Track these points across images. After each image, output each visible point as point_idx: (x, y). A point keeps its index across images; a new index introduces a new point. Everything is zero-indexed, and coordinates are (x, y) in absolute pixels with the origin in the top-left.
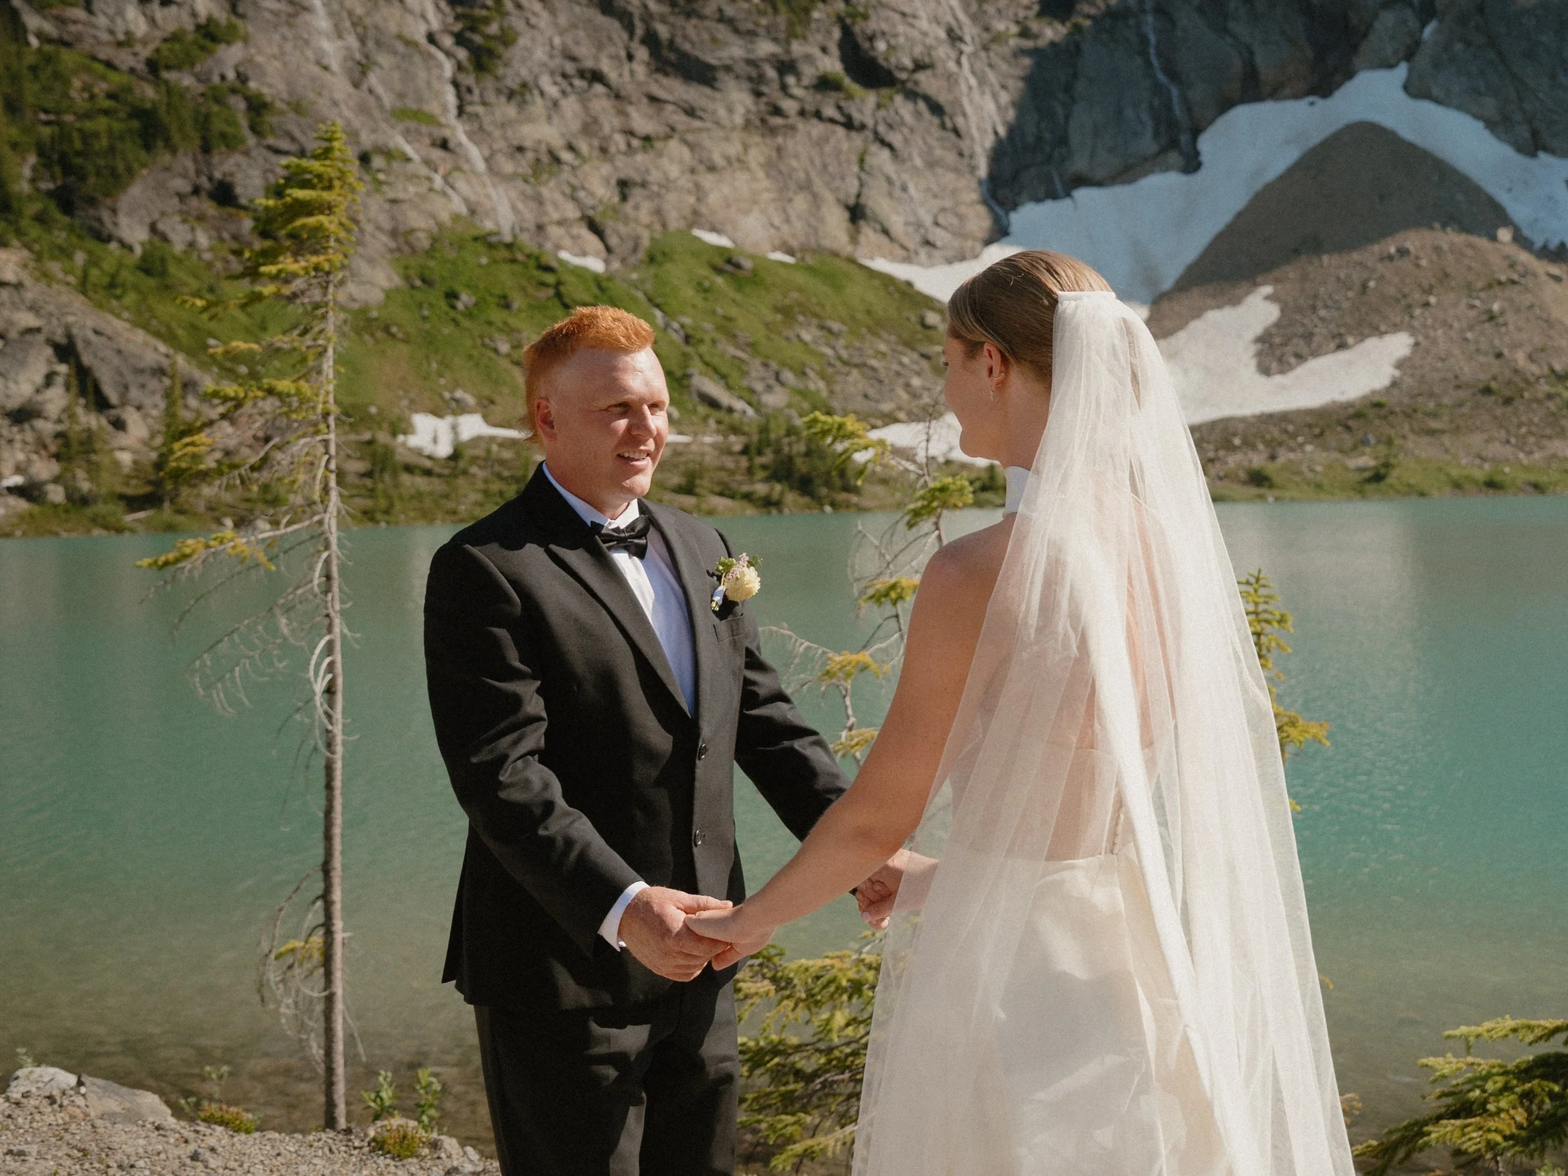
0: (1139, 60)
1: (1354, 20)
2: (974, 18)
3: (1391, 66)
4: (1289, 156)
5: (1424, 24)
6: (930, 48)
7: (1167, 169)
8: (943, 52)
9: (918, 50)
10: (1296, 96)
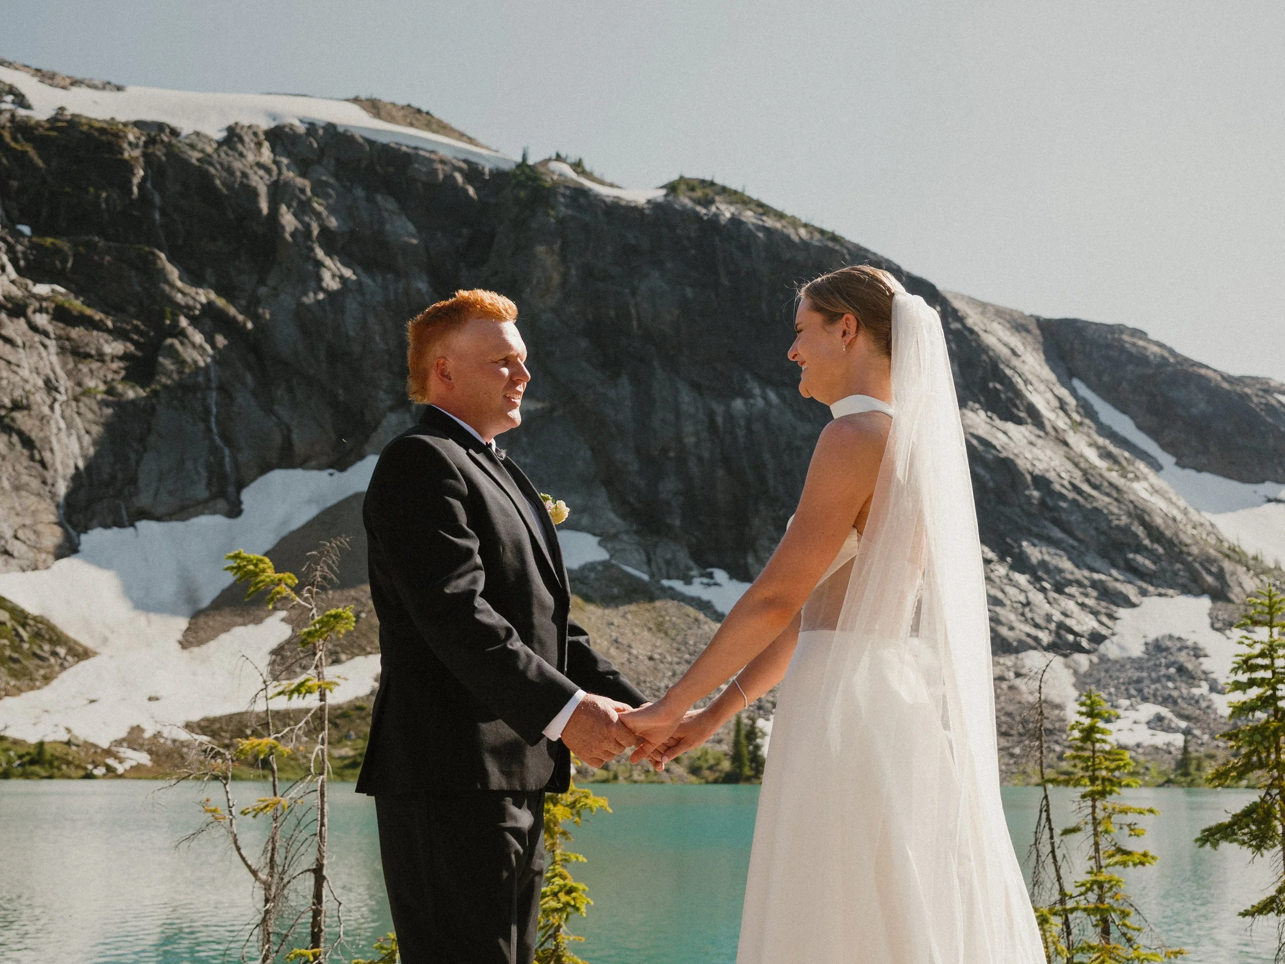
0: (202, 425)
1: (368, 416)
2: (69, 374)
4: (310, 512)
6: (28, 393)
7: (214, 512)
8: (40, 398)
9: (18, 393)
10: (320, 468)
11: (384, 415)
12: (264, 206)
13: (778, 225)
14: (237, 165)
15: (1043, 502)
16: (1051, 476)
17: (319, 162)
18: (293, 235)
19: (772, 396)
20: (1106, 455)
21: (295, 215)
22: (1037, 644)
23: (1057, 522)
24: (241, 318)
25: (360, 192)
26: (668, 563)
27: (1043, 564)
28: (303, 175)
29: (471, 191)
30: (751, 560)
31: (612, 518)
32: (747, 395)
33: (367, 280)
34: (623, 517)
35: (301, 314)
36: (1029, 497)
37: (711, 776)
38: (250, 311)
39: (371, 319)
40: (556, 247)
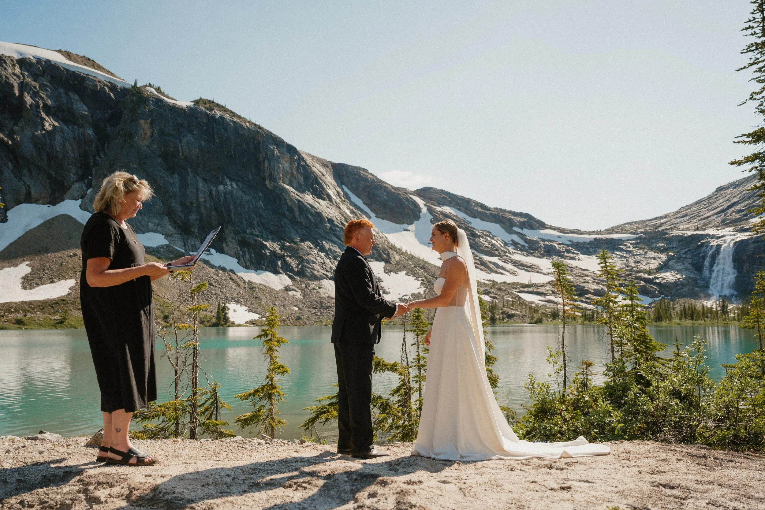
1: (66, 184)
3: (76, 200)
4: (40, 222)
5: (88, 189)
10: (44, 204)
11: (73, 184)
12: (17, 92)
13: (239, 121)
14: (3, 73)
15: (331, 228)
16: (334, 219)
17: (43, 76)
18: (30, 106)
19: (234, 185)
20: (353, 212)
21: (31, 97)
22: (327, 277)
23: (335, 235)
24: (6, 139)
25: (62, 91)
26: (192, 246)
27: (330, 249)
28: (35, 81)
29: (112, 95)
30: (224, 245)
31: (170, 228)
32: (225, 184)
33: (65, 127)
34: (175, 228)
35: (34, 140)
36: (326, 226)
37: (208, 324)
38: (10, 136)
39: (67, 144)
40: (149, 121)
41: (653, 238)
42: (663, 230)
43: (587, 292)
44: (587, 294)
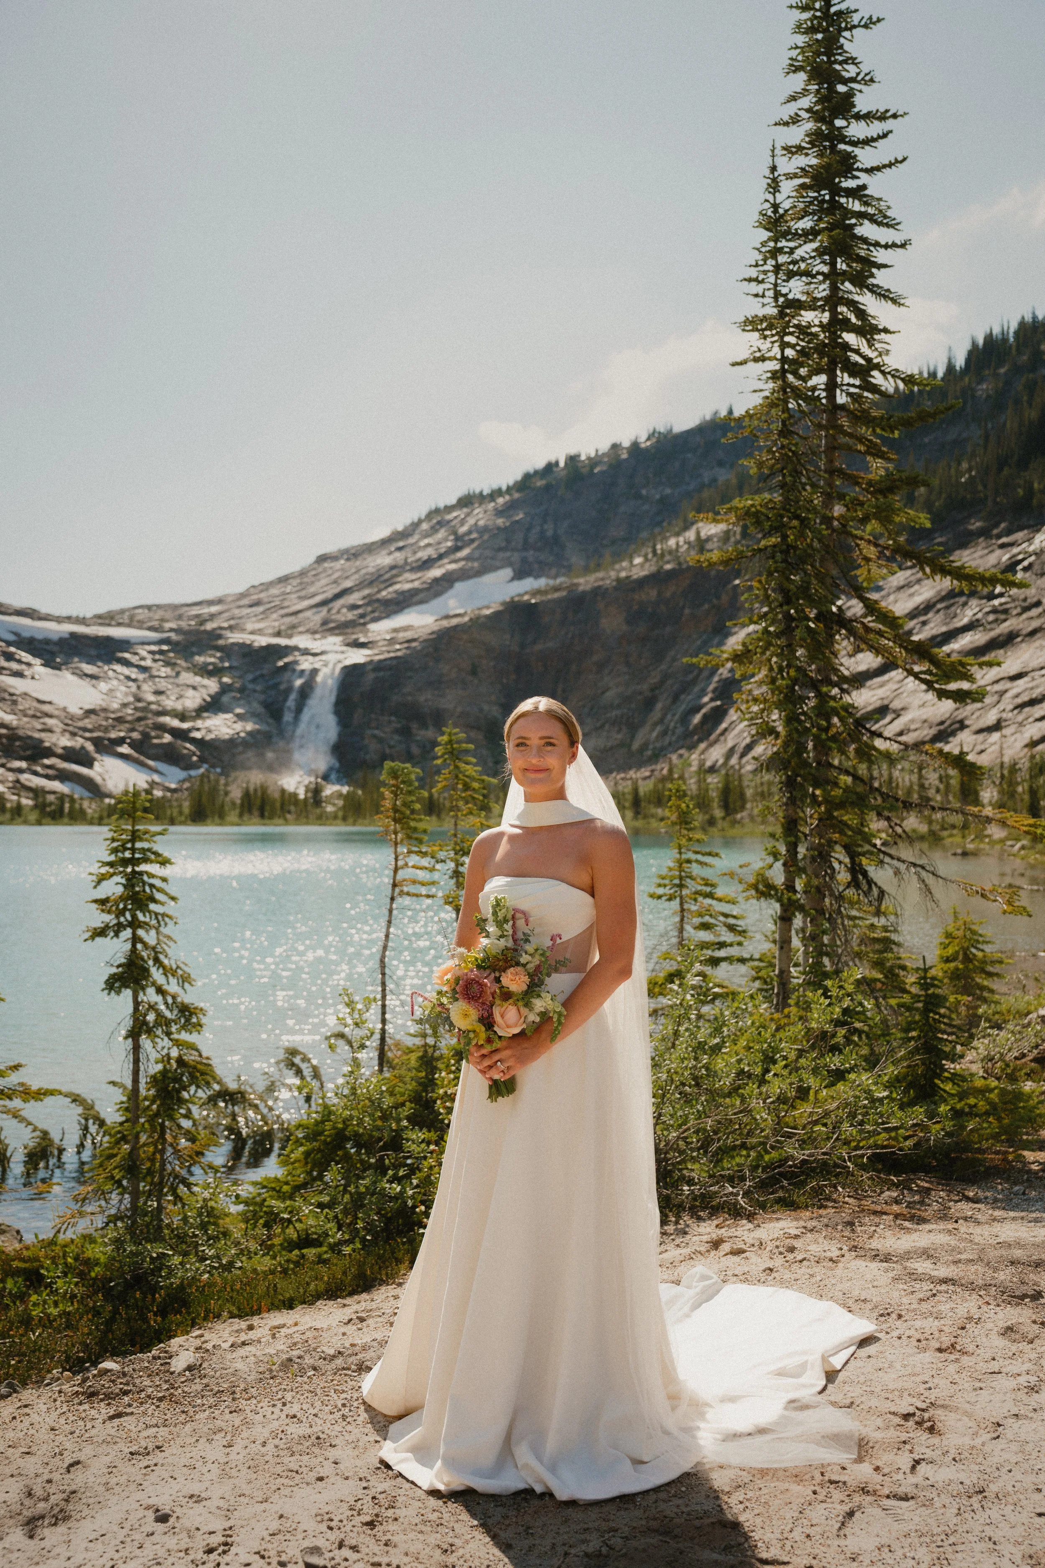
41: (193, 644)
42: (214, 630)
43: (49, 752)
44: (47, 757)
